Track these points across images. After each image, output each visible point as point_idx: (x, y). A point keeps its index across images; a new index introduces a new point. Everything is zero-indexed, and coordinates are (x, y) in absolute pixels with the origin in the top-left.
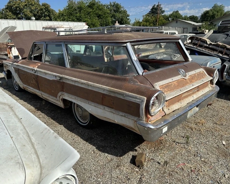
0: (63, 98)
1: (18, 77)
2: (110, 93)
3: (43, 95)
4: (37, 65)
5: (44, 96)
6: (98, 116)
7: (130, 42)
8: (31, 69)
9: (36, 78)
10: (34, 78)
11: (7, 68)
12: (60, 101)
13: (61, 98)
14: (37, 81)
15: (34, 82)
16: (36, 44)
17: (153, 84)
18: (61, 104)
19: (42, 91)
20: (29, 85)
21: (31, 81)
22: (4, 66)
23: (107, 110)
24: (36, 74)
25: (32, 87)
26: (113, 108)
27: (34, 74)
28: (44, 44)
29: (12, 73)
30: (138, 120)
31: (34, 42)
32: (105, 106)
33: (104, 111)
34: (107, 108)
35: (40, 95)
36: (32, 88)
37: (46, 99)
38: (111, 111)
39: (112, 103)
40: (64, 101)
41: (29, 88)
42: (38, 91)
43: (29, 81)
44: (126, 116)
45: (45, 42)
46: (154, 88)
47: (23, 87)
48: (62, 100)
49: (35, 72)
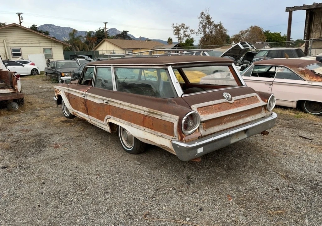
0: (110, 121)
1: (68, 102)
2: (150, 114)
3: (91, 120)
4: (87, 89)
5: (93, 121)
6: (141, 138)
7: (172, 65)
8: (81, 93)
9: (85, 103)
10: (83, 102)
11: (58, 93)
12: (106, 125)
13: (107, 121)
14: (86, 105)
15: (83, 106)
16: (87, 68)
17: (191, 106)
18: (107, 129)
19: (91, 115)
20: (78, 110)
21: (81, 106)
22: (55, 91)
23: (147, 131)
24: (85, 98)
25: (81, 111)
26: (152, 129)
27: (84, 97)
28: (95, 68)
29: (63, 98)
30: (173, 139)
31: (85, 66)
32: (145, 127)
33: (145, 132)
34: (147, 129)
35: (89, 120)
36: (81, 113)
37: (95, 124)
38: (150, 132)
39: (151, 124)
40: (111, 125)
41: (79, 113)
42: (87, 116)
43: (79, 106)
44: (163, 136)
45: (96, 65)
46: (191, 109)
47: (73, 112)
48: (109, 124)
49: (85, 96)
